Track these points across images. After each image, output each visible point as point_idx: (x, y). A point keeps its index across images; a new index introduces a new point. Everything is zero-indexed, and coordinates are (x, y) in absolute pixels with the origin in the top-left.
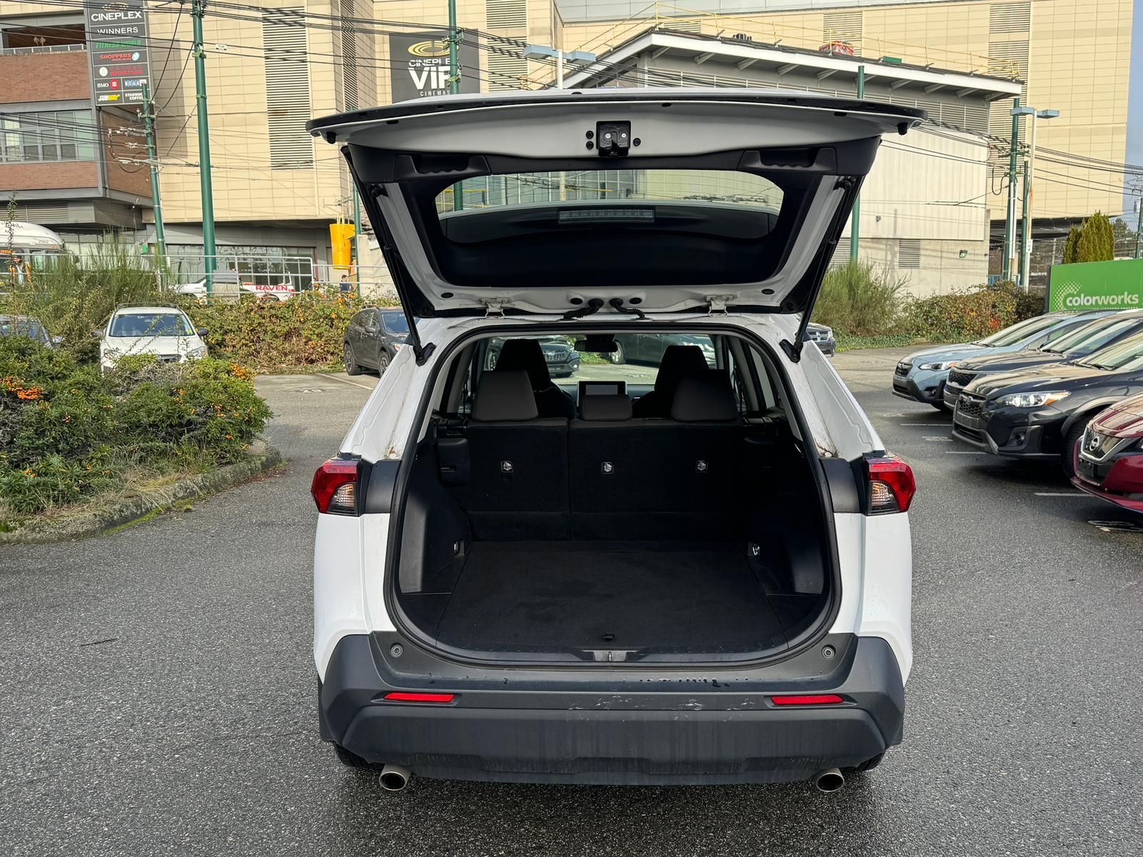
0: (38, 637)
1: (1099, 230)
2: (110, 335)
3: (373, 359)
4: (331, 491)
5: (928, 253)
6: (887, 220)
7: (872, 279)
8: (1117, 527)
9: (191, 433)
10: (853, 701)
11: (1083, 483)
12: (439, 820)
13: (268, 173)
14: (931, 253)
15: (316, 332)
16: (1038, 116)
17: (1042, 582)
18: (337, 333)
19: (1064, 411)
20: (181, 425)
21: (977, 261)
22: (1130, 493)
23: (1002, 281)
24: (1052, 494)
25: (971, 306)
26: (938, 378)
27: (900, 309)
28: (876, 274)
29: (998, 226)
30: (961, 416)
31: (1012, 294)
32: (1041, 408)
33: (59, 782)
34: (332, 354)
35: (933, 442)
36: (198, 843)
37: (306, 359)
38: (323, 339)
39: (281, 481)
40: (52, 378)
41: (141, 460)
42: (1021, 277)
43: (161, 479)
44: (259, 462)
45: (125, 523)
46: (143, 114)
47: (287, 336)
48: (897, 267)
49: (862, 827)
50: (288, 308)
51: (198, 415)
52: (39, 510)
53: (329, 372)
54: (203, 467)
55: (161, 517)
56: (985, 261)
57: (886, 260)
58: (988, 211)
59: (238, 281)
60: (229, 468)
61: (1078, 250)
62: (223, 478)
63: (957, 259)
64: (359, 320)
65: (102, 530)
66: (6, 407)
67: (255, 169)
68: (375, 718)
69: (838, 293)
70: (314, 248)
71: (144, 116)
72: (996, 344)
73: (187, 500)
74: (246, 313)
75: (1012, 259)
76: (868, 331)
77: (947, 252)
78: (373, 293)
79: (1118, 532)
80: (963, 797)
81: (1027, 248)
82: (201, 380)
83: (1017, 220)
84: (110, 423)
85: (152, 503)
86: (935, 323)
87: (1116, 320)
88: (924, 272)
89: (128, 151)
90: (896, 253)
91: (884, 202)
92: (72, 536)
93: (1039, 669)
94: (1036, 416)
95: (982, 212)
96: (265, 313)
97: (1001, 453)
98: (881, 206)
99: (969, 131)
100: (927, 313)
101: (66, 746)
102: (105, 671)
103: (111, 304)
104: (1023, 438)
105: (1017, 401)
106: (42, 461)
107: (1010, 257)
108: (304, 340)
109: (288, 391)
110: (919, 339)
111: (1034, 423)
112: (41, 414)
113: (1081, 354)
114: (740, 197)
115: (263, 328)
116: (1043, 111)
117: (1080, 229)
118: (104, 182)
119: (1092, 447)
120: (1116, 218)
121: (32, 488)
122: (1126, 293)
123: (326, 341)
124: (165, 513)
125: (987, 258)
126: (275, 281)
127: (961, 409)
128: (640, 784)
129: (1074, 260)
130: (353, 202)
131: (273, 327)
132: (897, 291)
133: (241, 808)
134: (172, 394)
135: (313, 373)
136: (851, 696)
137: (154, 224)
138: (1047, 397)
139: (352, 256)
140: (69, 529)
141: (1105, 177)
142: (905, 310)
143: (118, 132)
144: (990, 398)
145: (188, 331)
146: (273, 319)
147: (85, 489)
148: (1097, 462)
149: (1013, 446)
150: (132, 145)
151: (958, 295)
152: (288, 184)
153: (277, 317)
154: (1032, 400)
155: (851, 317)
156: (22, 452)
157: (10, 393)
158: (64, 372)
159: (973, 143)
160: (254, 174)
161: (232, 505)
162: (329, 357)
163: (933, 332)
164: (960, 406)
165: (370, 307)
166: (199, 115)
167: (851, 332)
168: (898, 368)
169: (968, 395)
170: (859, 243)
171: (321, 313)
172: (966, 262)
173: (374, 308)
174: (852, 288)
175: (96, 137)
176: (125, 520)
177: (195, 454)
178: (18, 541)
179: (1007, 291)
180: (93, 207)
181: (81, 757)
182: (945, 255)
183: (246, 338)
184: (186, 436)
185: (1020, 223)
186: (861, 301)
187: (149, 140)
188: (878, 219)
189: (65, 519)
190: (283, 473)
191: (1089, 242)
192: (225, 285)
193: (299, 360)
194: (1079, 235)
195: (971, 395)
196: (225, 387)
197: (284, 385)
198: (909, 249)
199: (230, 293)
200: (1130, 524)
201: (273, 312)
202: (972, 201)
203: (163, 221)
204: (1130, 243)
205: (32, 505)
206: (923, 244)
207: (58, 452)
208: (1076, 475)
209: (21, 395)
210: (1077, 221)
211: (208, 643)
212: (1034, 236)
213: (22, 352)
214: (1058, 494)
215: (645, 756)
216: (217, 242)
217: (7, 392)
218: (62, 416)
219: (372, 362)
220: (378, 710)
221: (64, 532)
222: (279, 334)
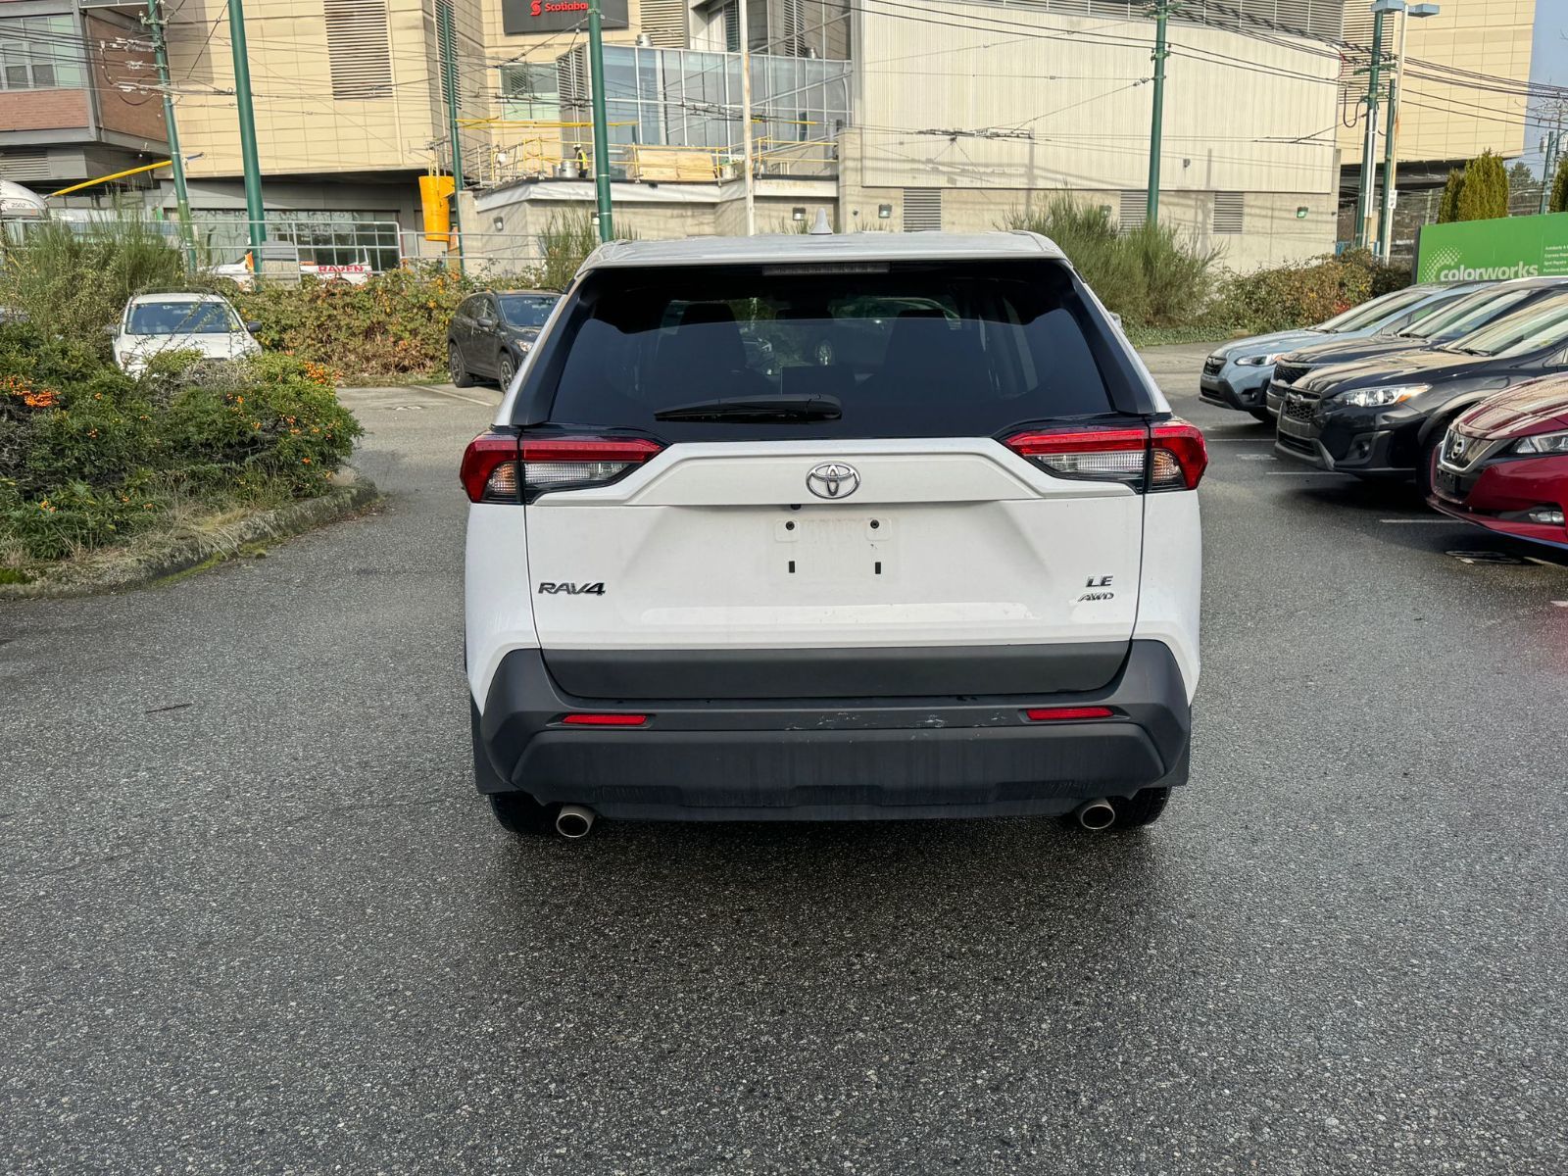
0: (88, 704)
1: (1489, 176)
2: (126, 332)
3: (491, 364)
4: (485, 474)
5: (1254, 211)
6: (1198, 166)
7: (1176, 248)
8: (1484, 558)
9: (257, 455)
10: (1126, 714)
11: (1443, 502)
12: (625, 885)
13: (330, 104)
14: (1258, 211)
15: (409, 328)
16: (1410, 14)
17: (1381, 623)
18: (437, 330)
19: (1422, 411)
20: (242, 444)
21: (1321, 222)
22: (1500, 512)
23: (1353, 249)
24: (1402, 521)
25: (1310, 283)
26: (1260, 376)
27: (1214, 288)
28: (1182, 241)
29: (1351, 172)
30: (1286, 421)
31: (1367, 267)
32: (1393, 408)
33: (146, 858)
34: (432, 358)
35: (1251, 461)
36: (330, 916)
37: (396, 366)
38: (419, 338)
39: (380, 520)
40: (68, 379)
41: (192, 492)
42: (1379, 243)
43: (220, 517)
44: (349, 496)
45: (179, 571)
46: (148, 19)
47: (369, 333)
48: (1211, 232)
49: (1138, 885)
50: (368, 293)
51: (264, 431)
52: (64, 554)
53: (429, 383)
54: (275, 501)
55: (225, 564)
56: (1332, 222)
57: (1196, 222)
58: (1338, 152)
59: (297, 257)
60: (309, 503)
61: (1459, 204)
62: (302, 515)
63: (1293, 219)
64: (467, 309)
65: (150, 580)
66: (11, 417)
67: (312, 97)
68: (551, 746)
69: (1130, 267)
70: (398, 211)
71: (150, 22)
72: (1340, 329)
73: (257, 544)
74: (310, 301)
75: (1369, 218)
76: (1170, 320)
77: (1280, 210)
78: (485, 272)
79: (1483, 564)
80: (1264, 852)
81: (1389, 203)
82: (266, 385)
83: (1377, 165)
84: (151, 441)
85: (212, 546)
86: (1262, 308)
87: (1500, 292)
88: (1247, 238)
89: (128, 72)
90: (1210, 212)
91: (1195, 139)
92: (111, 587)
93: (1367, 718)
94: (1385, 418)
95: (1329, 152)
96: (339, 302)
97: (1337, 468)
98: (1190, 144)
99: (1318, 37)
100: (1250, 295)
101: (148, 820)
102: (182, 739)
103: (123, 290)
104: (1367, 448)
105: (1361, 399)
106: (63, 490)
107: (1366, 215)
108: (392, 339)
109: (375, 409)
110: (1239, 331)
111: (1383, 428)
112: (59, 425)
113: (1448, 338)
114: (995, 131)
115: (335, 322)
116: (1417, 6)
117: (1462, 175)
118: (97, 119)
119: (1455, 454)
120: (1515, 161)
121: (52, 525)
122: (1521, 263)
123: (423, 340)
124: (230, 560)
125: (1336, 217)
126: (345, 259)
127: (1287, 412)
128: (872, 818)
129: (1453, 218)
130: (449, 144)
131: (348, 320)
132: (1211, 263)
133: (379, 880)
134: (228, 403)
135: (407, 386)
136: (1124, 708)
137: (172, 180)
138: (1400, 392)
139: (451, 223)
140: (107, 579)
141: (1501, 101)
142: (1220, 290)
143: (115, 46)
144: (1328, 396)
145: (235, 326)
146: (348, 310)
147: (123, 527)
148: (1462, 473)
149: (1354, 459)
150: (135, 65)
151: (1293, 269)
152: (360, 120)
153: (353, 308)
154: (1381, 397)
155: (1148, 301)
156: (35, 479)
157: (14, 398)
158: (84, 370)
159: (1320, 53)
160: (310, 106)
161: (318, 549)
162: (428, 363)
163: (1258, 321)
164: (1286, 409)
165: (483, 290)
166: (231, 20)
167: (1148, 322)
168: (1207, 364)
169: (1296, 392)
170: (1160, 198)
171: (415, 301)
172: (1305, 224)
173: (489, 291)
174: (1148, 261)
175: (83, 53)
176: (179, 568)
177: (264, 483)
178: (40, 596)
179: (1360, 262)
180: (83, 157)
181: (170, 831)
182: (1276, 213)
183: (313, 336)
184: (249, 459)
185: (1381, 169)
186: (1161, 277)
187: (159, 56)
188: (1186, 163)
189: (100, 565)
190: (382, 511)
191: (1475, 193)
192: (280, 263)
193: (386, 367)
194: (1461, 184)
195: (1301, 393)
196: (299, 394)
197: (368, 401)
198: (1229, 206)
199: (287, 273)
200: (1499, 555)
201: (348, 299)
202: (1316, 137)
203: (186, 176)
204: (1533, 196)
205: (54, 549)
206: (1248, 199)
207: (83, 478)
208: (1432, 492)
209: (30, 401)
210: (1460, 165)
211: (310, 706)
212: (1398, 187)
213: (26, 344)
214: (1411, 521)
215: (877, 783)
216: (266, 205)
217: (10, 396)
218: (86, 429)
219: (489, 367)
220: (553, 736)
221: (100, 582)
222: (357, 331)
